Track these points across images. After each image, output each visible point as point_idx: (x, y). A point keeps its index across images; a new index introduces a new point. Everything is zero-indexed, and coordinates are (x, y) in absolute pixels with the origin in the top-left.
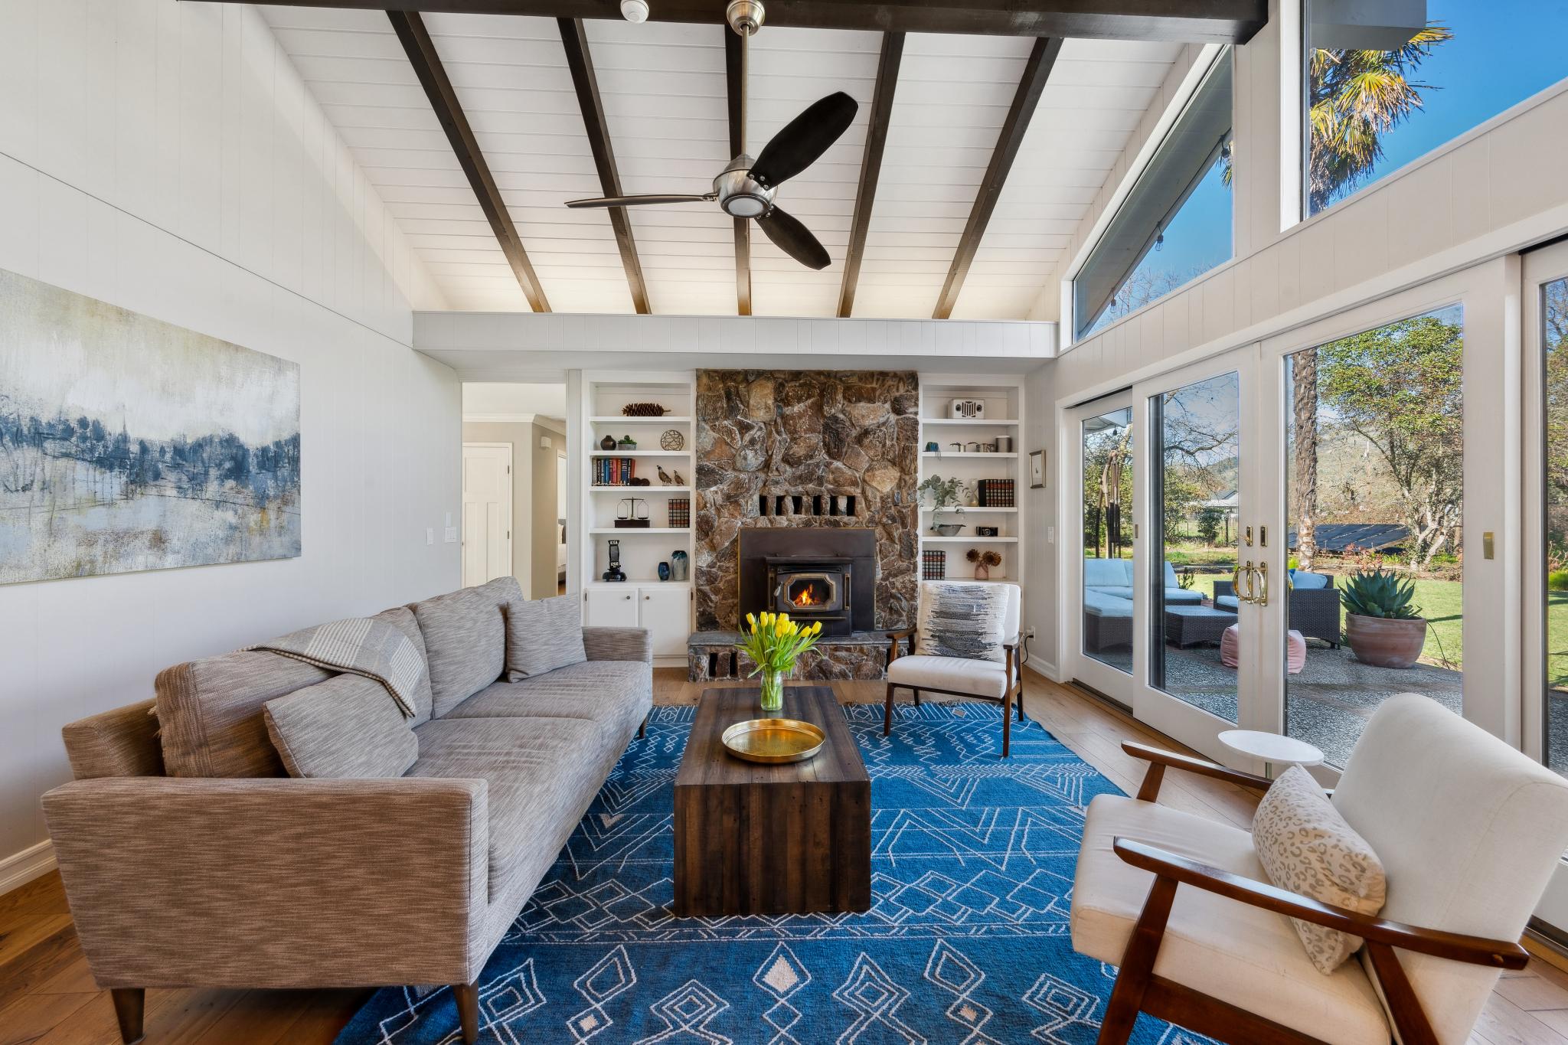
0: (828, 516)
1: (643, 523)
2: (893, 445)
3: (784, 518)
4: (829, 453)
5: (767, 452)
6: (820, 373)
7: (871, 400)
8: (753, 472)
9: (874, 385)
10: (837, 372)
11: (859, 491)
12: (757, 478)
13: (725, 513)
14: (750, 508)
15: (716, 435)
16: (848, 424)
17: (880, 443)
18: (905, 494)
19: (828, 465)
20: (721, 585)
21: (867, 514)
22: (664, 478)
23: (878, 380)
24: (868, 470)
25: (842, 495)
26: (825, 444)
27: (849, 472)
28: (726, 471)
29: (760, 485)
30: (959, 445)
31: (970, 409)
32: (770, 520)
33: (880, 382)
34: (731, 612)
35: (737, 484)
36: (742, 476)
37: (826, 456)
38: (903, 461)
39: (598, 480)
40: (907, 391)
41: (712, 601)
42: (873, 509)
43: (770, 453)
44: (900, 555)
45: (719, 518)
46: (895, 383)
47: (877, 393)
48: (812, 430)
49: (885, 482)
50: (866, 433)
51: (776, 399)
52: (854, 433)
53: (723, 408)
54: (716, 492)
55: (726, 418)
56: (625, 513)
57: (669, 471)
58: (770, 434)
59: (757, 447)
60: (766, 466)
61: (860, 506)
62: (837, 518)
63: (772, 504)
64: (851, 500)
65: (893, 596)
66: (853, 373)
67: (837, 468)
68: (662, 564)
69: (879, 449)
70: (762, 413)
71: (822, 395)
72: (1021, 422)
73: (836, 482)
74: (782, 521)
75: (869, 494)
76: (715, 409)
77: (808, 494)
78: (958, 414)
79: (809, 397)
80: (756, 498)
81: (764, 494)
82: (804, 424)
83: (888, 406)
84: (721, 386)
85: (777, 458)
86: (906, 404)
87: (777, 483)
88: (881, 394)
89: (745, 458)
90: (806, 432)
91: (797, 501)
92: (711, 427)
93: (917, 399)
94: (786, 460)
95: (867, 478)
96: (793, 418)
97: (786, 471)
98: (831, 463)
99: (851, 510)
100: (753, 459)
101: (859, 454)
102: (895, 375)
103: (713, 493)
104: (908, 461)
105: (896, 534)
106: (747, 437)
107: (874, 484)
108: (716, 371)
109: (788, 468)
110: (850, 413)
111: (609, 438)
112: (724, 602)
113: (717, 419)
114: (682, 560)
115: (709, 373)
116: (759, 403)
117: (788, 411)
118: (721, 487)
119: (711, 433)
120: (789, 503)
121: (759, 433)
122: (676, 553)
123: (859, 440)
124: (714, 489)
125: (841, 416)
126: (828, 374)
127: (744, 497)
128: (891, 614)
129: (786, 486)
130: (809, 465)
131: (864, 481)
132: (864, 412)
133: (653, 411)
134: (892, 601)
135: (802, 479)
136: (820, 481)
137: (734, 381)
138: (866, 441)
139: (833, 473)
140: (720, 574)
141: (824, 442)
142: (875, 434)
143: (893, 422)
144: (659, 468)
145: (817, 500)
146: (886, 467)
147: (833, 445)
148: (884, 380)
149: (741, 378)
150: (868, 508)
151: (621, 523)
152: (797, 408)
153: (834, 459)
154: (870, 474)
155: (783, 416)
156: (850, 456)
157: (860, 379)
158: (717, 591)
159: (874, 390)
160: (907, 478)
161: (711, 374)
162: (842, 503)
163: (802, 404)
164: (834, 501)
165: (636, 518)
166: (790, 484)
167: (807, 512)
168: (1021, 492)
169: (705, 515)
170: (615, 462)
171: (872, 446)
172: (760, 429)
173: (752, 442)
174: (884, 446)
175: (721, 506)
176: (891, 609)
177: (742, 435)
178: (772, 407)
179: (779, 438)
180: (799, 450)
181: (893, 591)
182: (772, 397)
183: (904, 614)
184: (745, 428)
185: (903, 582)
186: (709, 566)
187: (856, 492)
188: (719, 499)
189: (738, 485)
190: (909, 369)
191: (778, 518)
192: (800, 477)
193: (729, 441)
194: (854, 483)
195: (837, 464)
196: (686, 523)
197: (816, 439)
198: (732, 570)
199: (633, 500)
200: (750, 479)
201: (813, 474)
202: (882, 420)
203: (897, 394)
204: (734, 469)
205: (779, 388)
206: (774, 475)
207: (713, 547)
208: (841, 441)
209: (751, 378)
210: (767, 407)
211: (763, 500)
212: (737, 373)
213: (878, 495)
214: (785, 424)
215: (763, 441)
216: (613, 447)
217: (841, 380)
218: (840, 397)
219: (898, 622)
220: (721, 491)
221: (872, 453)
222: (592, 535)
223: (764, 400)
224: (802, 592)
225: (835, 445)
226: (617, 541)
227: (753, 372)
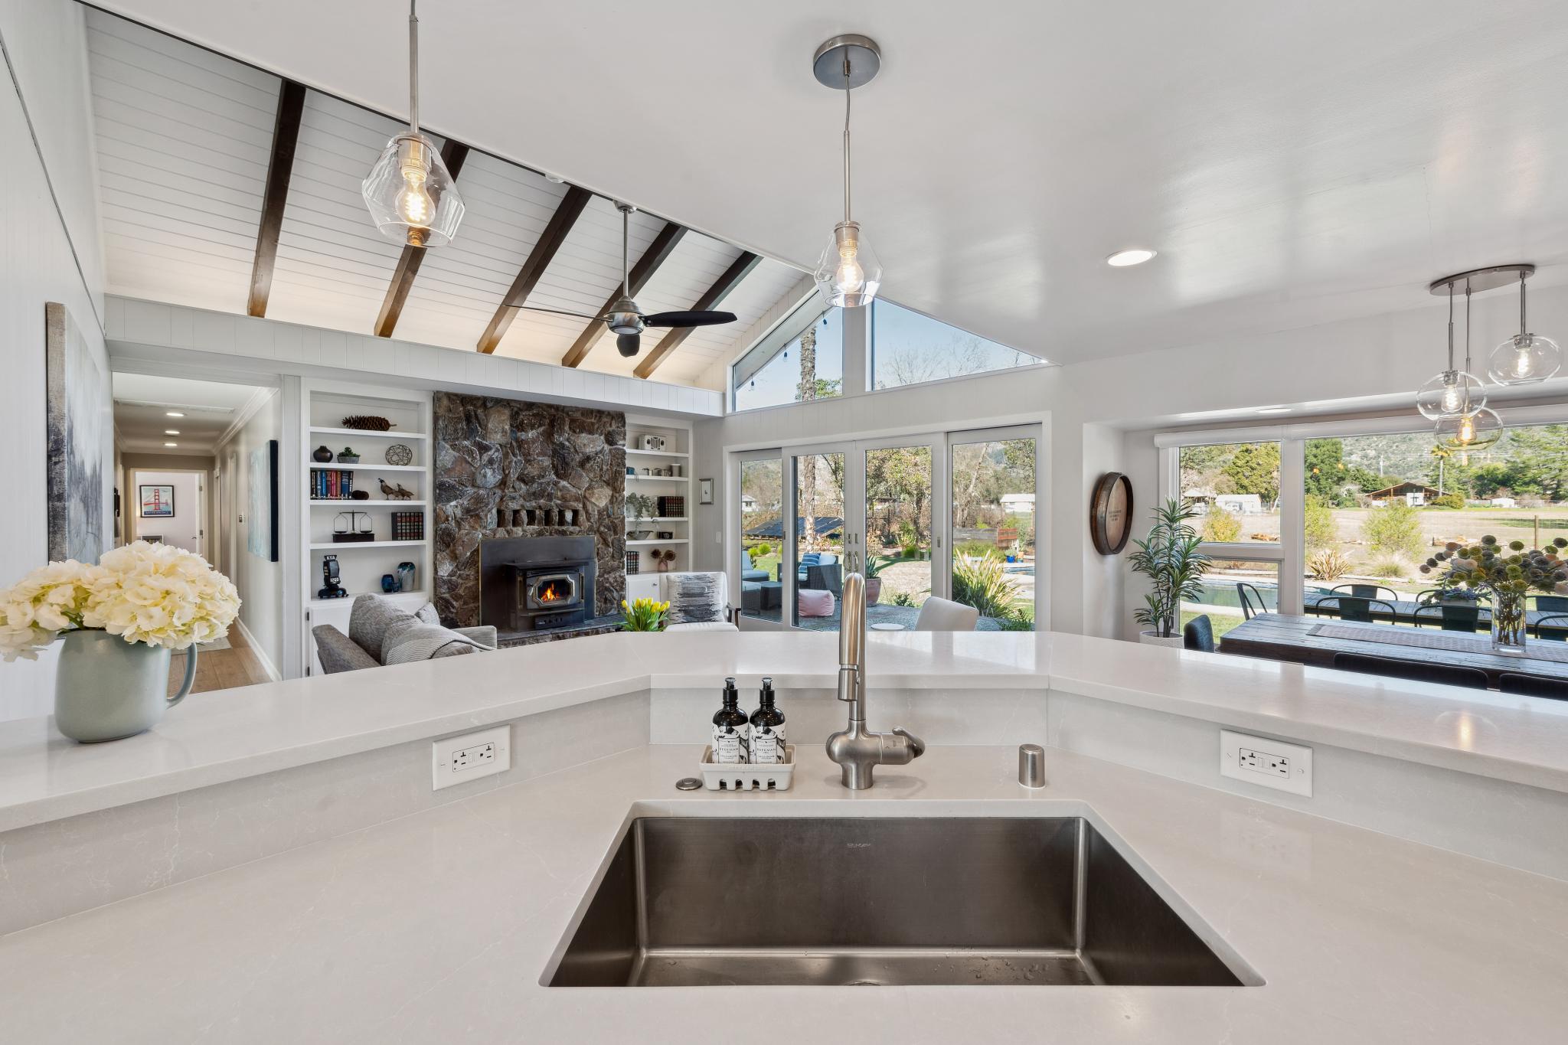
0: (556, 527)
1: (367, 536)
2: (608, 469)
3: (520, 529)
4: (557, 474)
5: (504, 470)
6: (550, 406)
7: (591, 432)
8: (491, 489)
9: (593, 420)
10: (564, 407)
11: (581, 505)
12: (494, 494)
13: (466, 526)
14: (489, 520)
15: (457, 454)
16: (572, 450)
17: (598, 467)
18: (616, 508)
19: (556, 484)
20: (461, 592)
21: (587, 524)
22: (387, 491)
23: (596, 416)
24: (588, 489)
25: (569, 509)
26: (554, 466)
27: (574, 490)
28: (466, 487)
29: (497, 500)
30: (648, 470)
31: (657, 443)
32: (508, 532)
33: (597, 418)
34: (472, 616)
35: (476, 499)
36: (481, 492)
37: (554, 477)
38: (614, 482)
39: (314, 492)
40: (618, 427)
41: (453, 607)
42: (592, 520)
43: (507, 472)
44: (613, 557)
45: (460, 529)
46: (609, 420)
47: (596, 426)
48: (543, 454)
49: (601, 498)
50: (588, 459)
51: (511, 425)
52: (578, 458)
53: (463, 429)
54: (457, 507)
55: (466, 438)
56: (344, 526)
57: (393, 484)
58: (506, 455)
59: (495, 466)
60: (503, 484)
61: (582, 517)
62: (564, 528)
63: (509, 516)
64: (576, 513)
65: (607, 589)
66: (577, 409)
67: (564, 487)
68: (386, 577)
69: (598, 472)
70: (499, 436)
71: (552, 424)
72: (690, 455)
73: (563, 498)
74: (518, 531)
75: (590, 507)
76: (456, 430)
77: (540, 508)
78: (648, 447)
79: (540, 425)
80: (494, 511)
81: (502, 508)
82: (536, 448)
83: (602, 437)
84: (461, 409)
85: (514, 475)
86: (617, 437)
87: (514, 498)
88: (598, 427)
89: (485, 476)
90: (538, 455)
91: (531, 514)
92: (451, 446)
93: (625, 434)
94: (522, 479)
95: (587, 495)
96: (527, 442)
97: (521, 489)
98: (559, 482)
99: (575, 522)
100: (492, 477)
101: (581, 476)
102: (609, 414)
103: (452, 508)
104: (619, 483)
105: (610, 540)
106: (485, 457)
107: (593, 500)
108: (456, 395)
109: (522, 485)
110: (574, 442)
111: (323, 449)
112: (465, 607)
113: (457, 439)
114: (412, 571)
115: (450, 396)
116: (496, 427)
117: (522, 435)
118: (461, 501)
119: (451, 451)
120: (524, 514)
121: (496, 454)
122: (404, 565)
123: (582, 464)
124: (453, 503)
125: (567, 443)
126: (557, 408)
127: (483, 511)
128: (605, 603)
129: (521, 501)
130: (541, 484)
131: (585, 497)
132: (586, 442)
133: (381, 425)
134: (606, 593)
135: (535, 495)
136: (550, 497)
137: (475, 406)
138: (588, 466)
139: (561, 491)
140: (460, 581)
141: (553, 464)
142: (595, 460)
143: (607, 451)
144: (382, 482)
145: (548, 513)
146: (602, 487)
147: (560, 468)
148: (600, 417)
149: (480, 402)
150: (588, 520)
151: (340, 537)
152: (531, 434)
153: (562, 479)
154: (590, 492)
155: (517, 440)
156: (574, 477)
157: (583, 415)
158: (457, 598)
159: (593, 424)
160: (617, 495)
161: (452, 397)
162: (569, 516)
163: (534, 431)
164: (561, 514)
165: (357, 531)
166: (525, 499)
167: (539, 524)
168: (690, 506)
169: (446, 528)
170: (334, 474)
171: (592, 469)
172: (497, 450)
173: (491, 462)
174: (601, 470)
175: (462, 519)
176: (606, 599)
177: (481, 455)
178: (509, 431)
179: (515, 459)
180: (533, 471)
181: (607, 585)
182: (508, 424)
183: (615, 602)
184: (483, 449)
185: (615, 577)
186: (450, 575)
187: (580, 506)
188: (459, 512)
189: (478, 500)
190: (618, 410)
191: (515, 529)
192: (534, 494)
193: (470, 460)
194: (577, 500)
195: (563, 483)
196: (419, 535)
197: (547, 462)
198: (472, 577)
199: (353, 513)
200: (488, 495)
201: (544, 492)
202: (599, 449)
203: (610, 429)
204: (473, 486)
205: (514, 416)
206: (509, 492)
207: (454, 557)
208: (567, 464)
209: (489, 405)
210: (504, 431)
211: (500, 512)
212: (477, 398)
213: (596, 509)
214: (520, 447)
215: (501, 461)
216: (328, 460)
217: (568, 414)
218: (567, 428)
219: (611, 609)
220: (461, 506)
221: (592, 475)
222: (311, 550)
223: (501, 425)
224: (546, 590)
225: (562, 467)
226: (336, 556)
227: (492, 399)
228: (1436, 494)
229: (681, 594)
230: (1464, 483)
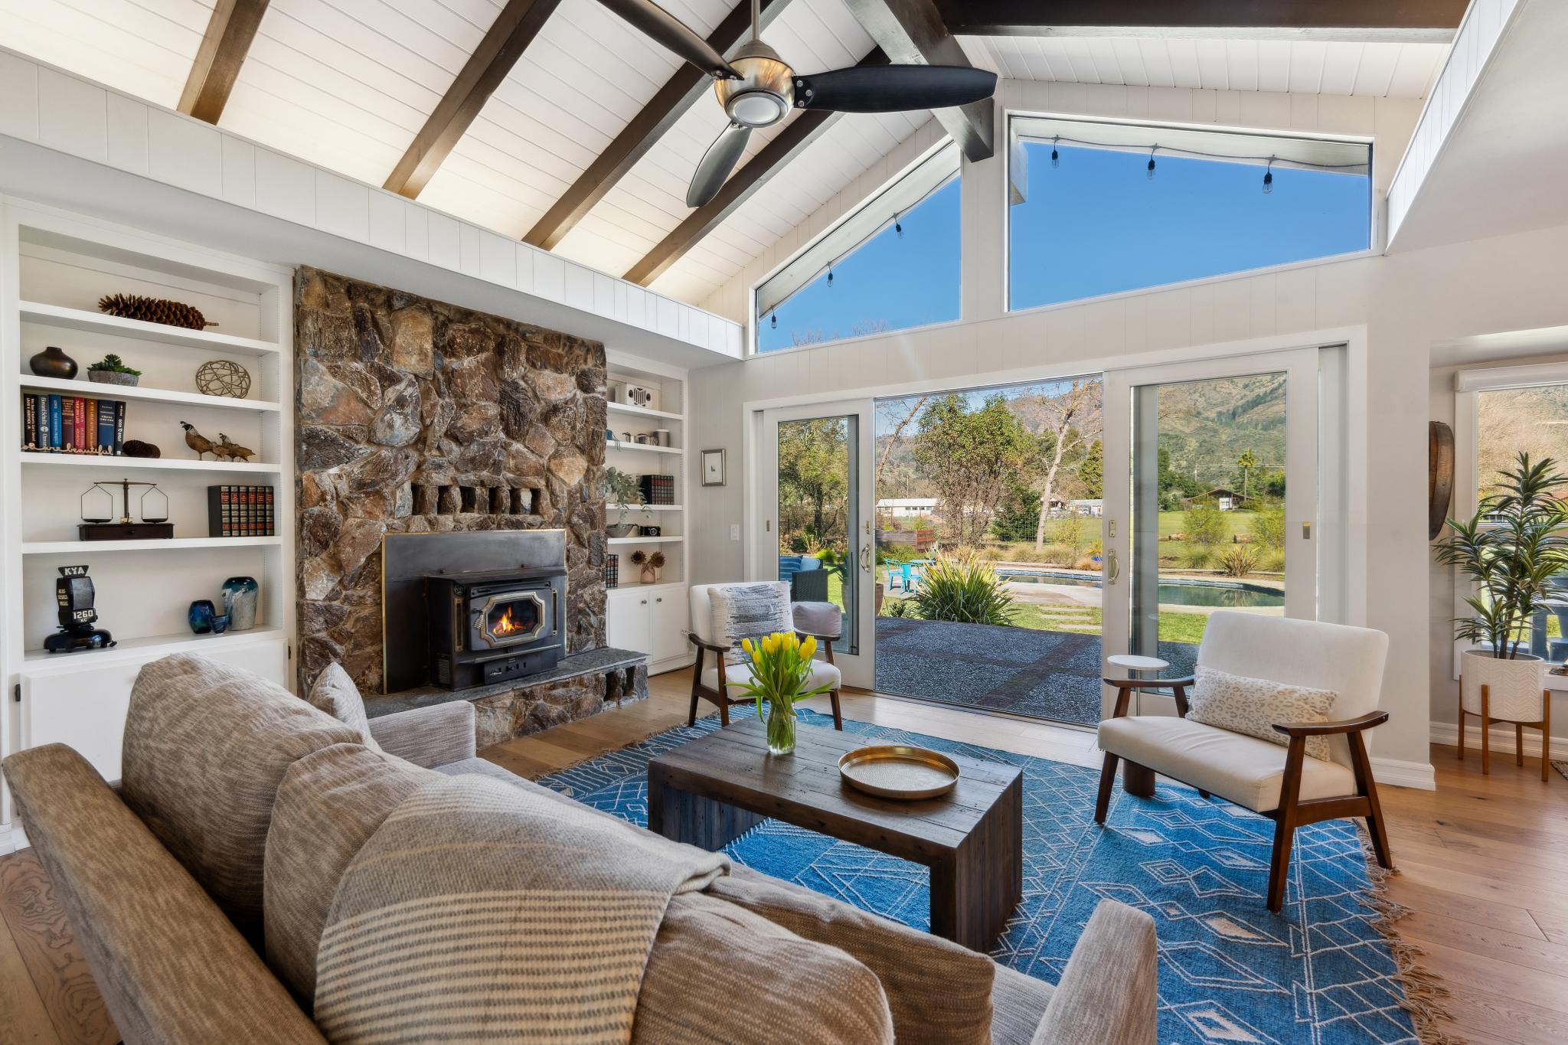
0: (507, 516)
1: (159, 529)
2: (582, 429)
3: (450, 517)
4: (507, 431)
5: (422, 418)
6: (498, 320)
7: (558, 369)
8: (401, 448)
9: (560, 351)
10: (519, 324)
11: (543, 482)
12: (407, 457)
13: (357, 510)
14: (399, 502)
15: (340, 384)
16: (530, 394)
17: (569, 424)
18: (593, 488)
19: (506, 447)
20: (349, 626)
21: (553, 512)
22: (197, 444)
23: (565, 345)
24: (554, 456)
25: (527, 487)
26: (502, 418)
27: (533, 458)
28: (357, 442)
29: (412, 468)
30: (629, 435)
31: (642, 397)
32: (430, 522)
33: (566, 349)
34: (369, 668)
35: (375, 465)
36: (384, 453)
37: (502, 435)
38: (591, 445)
39: (31, 438)
40: (596, 366)
42: (560, 506)
43: (428, 421)
44: (589, 562)
45: (346, 516)
46: (583, 354)
47: (566, 360)
48: (486, 396)
49: (572, 472)
50: (555, 409)
51: (435, 345)
52: (539, 408)
53: (351, 341)
54: (340, 477)
55: (356, 357)
56: (108, 508)
57: (209, 431)
58: (425, 394)
59: (408, 410)
60: (421, 441)
61: (545, 501)
62: (519, 517)
63: (432, 496)
64: (536, 493)
65: (581, 611)
66: (538, 330)
67: (518, 452)
68: (197, 606)
69: (568, 431)
70: (414, 360)
71: (500, 350)
72: (685, 417)
73: (517, 470)
74: (447, 521)
75: (556, 485)
76: (338, 341)
77: (482, 484)
78: (631, 400)
79: (481, 350)
80: (407, 487)
81: (421, 482)
82: (475, 387)
83: (573, 379)
84: (348, 304)
85: (440, 427)
86: (596, 381)
87: (440, 466)
88: (567, 364)
89: (391, 426)
90: (479, 396)
91: (467, 493)
92: (329, 368)
93: (605, 377)
94: (452, 435)
95: (553, 467)
96: (461, 375)
97: (450, 451)
98: (510, 445)
99: (535, 509)
100: (403, 429)
101: (544, 436)
102: (583, 343)
103: (331, 478)
104: (598, 449)
105: (585, 536)
106: (391, 394)
107: (561, 475)
108: (338, 278)
109: (454, 446)
110: (533, 381)
111: (56, 354)
112: (357, 652)
113: (341, 356)
114: (251, 593)
115: (329, 280)
116: (410, 345)
117: (453, 363)
118: (347, 467)
119: (328, 377)
120: (456, 494)
121: (410, 390)
122: (234, 583)
123: (546, 418)
124: (334, 470)
125: (522, 383)
126: (508, 324)
127: (387, 486)
128: (579, 632)
129: (452, 472)
130: (484, 445)
131: (549, 470)
132: (550, 383)
133: (186, 318)
134: (580, 617)
135: (474, 463)
136: (497, 467)
137: (372, 302)
138: (554, 420)
139: (514, 457)
140: (347, 608)
141: (501, 415)
142: (565, 412)
143: (581, 401)
144: (187, 427)
145: (494, 492)
146: (574, 455)
147: (513, 421)
148: (571, 347)
149: (381, 299)
150: (554, 505)
151: (93, 530)
152: (468, 362)
153: (514, 439)
154: (557, 461)
155: (444, 371)
156: (534, 437)
157: (546, 340)
158: (341, 638)
159: (560, 356)
160: (595, 468)
161: (331, 280)
162: (526, 498)
163: (472, 358)
164: (515, 495)
165: (136, 518)
166: (457, 469)
167: (480, 510)
168: (685, 488)
169: (321, 515)
170: (80, 407)
171: (560, 427)
172: (411, 384)
173: (401, 402)
174: (574, 428)
175: (349, 499)
176: (580, 627)
177: (384, 389)
178: (430, 354)
179: (441, 401)
180: (470, 422)
181: (581, 605)
182: (431, 341)
183: (593, 630)
184: (389, 379)
185: (593, 594)
186: (328, 598)
187: (541, 484)
188: (344, 488)
189: (380, 467)
190: (596, 340)
191: (441, 518)
192: (473, 460)
193: (364, 396)
194: (538, 473)
195: (517, 446)
196: (266, 527)
197: (493, 410)
198: (369, 601)
199: (126, 485)
200: (396, 458)
201: (489, 457)
202: (569, 395)
203: (584, 367)
204: (369, 441)
205: (439, 329)
206: (431, 455)
207: (337, 566)
208: (522, 416)
209: (397, 304)
210: (422, 352)
211: (416, 488)
212: (378, 290)
213: (566, 489)
214: (449, 382)
215: (417, 402)
216: (72, 374)
217: (524, 337)
218: (523, 358)
219: (588, 641)
220: (349, 475)
221: (559, 435)
222: (24, 556)
223: (418, 341)
224: (501, 618)
225: (515, 421)
226: (85, 568)
227: (402, 295)
228: (1242, 498)
229: (736, 618)
230: (1260, 490)
